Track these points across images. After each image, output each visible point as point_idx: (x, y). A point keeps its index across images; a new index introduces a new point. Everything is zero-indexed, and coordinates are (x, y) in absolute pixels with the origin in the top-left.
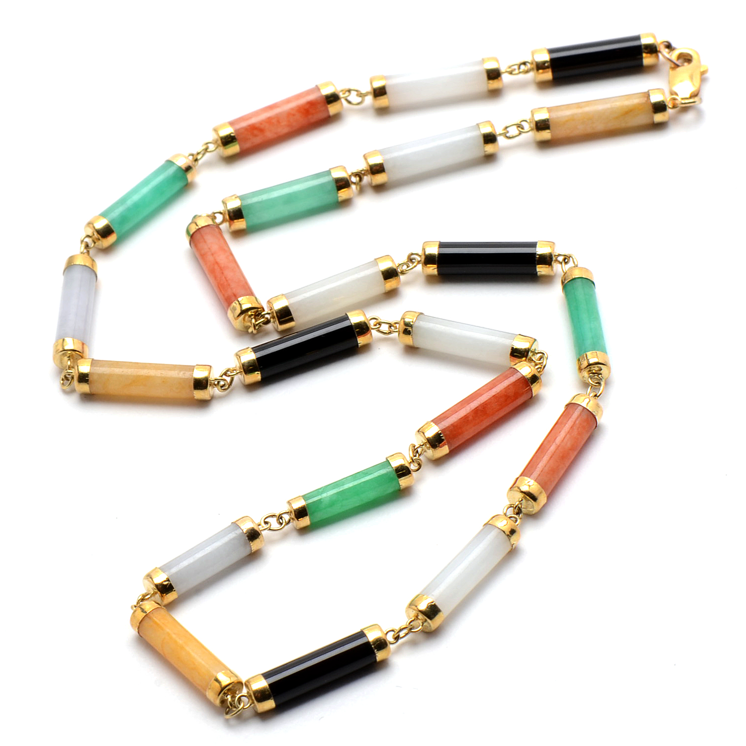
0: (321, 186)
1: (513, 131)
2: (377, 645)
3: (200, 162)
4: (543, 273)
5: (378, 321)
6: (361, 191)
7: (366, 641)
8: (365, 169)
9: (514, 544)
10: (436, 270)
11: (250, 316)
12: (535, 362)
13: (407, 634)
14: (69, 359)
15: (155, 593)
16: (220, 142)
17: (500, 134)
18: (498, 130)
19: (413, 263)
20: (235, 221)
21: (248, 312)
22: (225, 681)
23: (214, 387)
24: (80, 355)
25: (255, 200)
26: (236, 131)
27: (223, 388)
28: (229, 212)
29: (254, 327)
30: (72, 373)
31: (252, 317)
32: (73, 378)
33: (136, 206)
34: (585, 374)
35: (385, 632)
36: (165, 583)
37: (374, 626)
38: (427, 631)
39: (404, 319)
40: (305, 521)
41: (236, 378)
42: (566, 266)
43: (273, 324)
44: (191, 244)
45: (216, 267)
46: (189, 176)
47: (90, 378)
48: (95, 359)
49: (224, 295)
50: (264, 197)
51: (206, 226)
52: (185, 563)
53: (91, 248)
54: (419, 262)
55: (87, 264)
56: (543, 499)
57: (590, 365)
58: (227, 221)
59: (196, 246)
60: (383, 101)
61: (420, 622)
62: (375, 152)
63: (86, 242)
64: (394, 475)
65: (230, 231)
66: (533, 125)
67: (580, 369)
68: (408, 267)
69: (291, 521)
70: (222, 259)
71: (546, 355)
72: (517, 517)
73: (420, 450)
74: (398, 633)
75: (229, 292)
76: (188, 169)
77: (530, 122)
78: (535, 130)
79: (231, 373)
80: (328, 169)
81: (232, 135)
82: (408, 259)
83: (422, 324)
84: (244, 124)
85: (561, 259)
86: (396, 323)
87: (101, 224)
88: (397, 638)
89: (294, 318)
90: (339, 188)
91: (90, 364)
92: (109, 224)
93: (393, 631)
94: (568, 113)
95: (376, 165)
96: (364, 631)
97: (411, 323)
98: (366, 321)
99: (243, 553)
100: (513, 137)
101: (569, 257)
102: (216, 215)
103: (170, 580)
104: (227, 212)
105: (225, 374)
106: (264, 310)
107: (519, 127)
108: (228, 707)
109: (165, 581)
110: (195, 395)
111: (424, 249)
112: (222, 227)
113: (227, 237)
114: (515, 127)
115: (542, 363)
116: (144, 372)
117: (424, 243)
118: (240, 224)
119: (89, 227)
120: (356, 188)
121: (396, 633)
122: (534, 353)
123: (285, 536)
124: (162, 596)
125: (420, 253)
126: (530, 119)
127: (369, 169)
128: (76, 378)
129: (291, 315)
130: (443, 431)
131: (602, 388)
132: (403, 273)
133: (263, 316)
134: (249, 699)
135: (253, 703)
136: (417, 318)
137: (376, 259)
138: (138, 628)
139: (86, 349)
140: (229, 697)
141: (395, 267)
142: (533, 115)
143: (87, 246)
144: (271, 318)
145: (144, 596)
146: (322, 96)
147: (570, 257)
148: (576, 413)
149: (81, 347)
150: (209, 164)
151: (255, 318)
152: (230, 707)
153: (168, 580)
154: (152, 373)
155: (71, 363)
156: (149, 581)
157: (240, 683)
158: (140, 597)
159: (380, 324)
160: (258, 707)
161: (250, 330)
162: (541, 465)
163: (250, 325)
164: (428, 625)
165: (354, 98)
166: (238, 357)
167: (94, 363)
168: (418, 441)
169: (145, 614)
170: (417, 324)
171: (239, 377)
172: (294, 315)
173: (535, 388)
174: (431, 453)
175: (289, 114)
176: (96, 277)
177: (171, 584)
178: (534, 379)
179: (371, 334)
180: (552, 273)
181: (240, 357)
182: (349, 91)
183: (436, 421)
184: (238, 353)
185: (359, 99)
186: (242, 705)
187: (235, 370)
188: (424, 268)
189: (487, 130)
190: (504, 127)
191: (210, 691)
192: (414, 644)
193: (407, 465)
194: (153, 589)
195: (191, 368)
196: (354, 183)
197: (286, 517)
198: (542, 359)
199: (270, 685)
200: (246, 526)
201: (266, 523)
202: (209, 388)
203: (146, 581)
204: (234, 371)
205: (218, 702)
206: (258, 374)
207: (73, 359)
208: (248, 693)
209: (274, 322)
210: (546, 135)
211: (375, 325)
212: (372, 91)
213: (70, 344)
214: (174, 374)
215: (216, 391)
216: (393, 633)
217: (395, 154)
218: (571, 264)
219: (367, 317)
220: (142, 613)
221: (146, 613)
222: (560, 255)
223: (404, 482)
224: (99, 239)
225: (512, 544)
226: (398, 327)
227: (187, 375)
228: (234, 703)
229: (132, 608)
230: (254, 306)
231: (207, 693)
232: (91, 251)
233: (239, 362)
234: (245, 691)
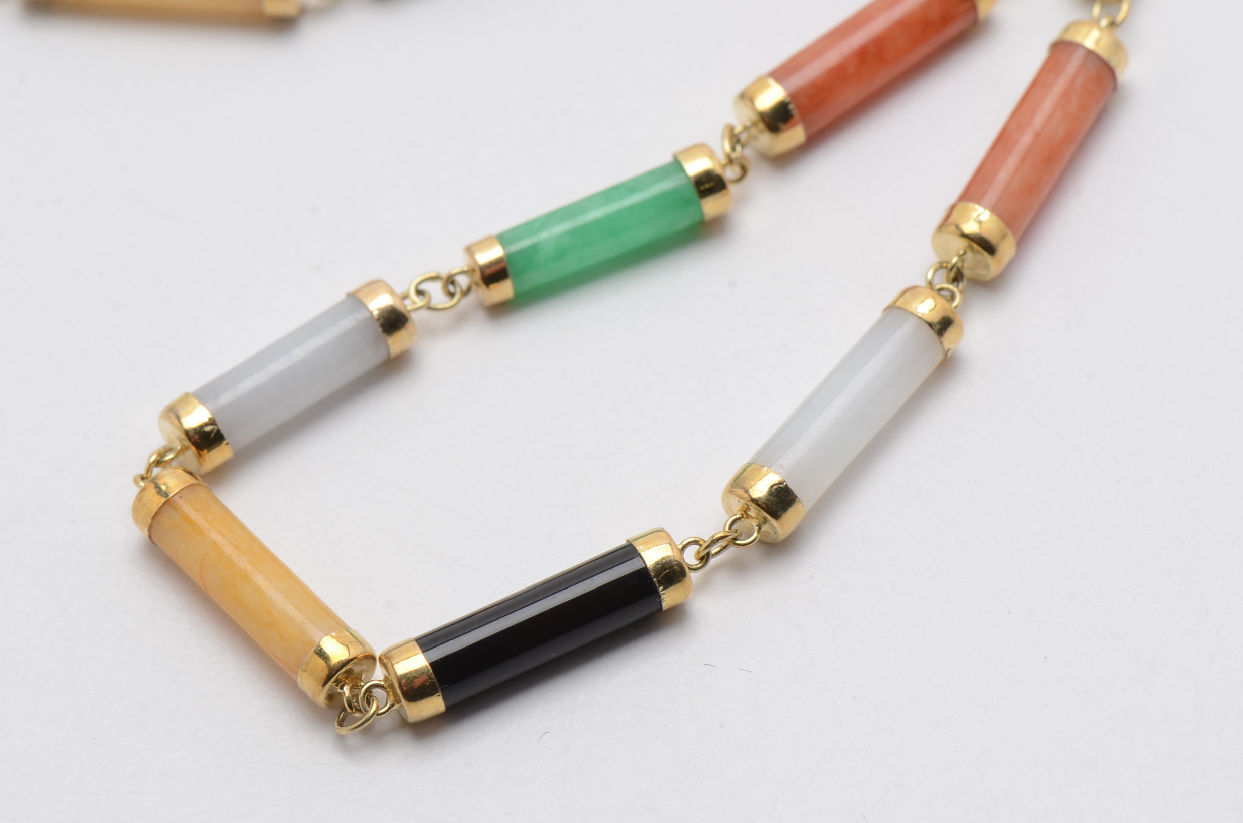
2: (663, 578)
7: (641, 566)
9: (949, 350)
13: (724, 548)
15: (184, 449)
22: (337, 652)
35: (680, 547)
36: (208, 429)
37: (658, 534)
38: (768, 540)
40: (504, 290)
52: (248, 384)
56: (1007, 249)
61: (754, 523)
64: (692, 192)
69: (474, 288)
72: (955, 290)
73: (743, 137)
74: (706, 548)
88: (704, 559)
93: (695, 542)
96: (635, 543)
99: (372, 358)
103: (218, 421)
108: (344, 709)
109: (206, 424)
121: (704, 547)
123: (459, 320)
124: (200, 456)
130: (794, 96)
134: (388, 693)
135: (399, 702)
138: (150, 528)
140: (346, 690)
145: (162, 455)
148: (1074, 64)
152: (349, 710)
153: (212, 422)
156: (172, 423)
157: (371, 658)
158: (153, 458)
160: (408, 712)
162: (1003, 176)
164: (772, 532)
168: (739, 118)
169: (163, 500)
174: (765, 140)
177: (219, 431)
186: (374, 708)
191: (305, 675)
192: (739, 567)
193: (718, 170)
194: (180, 440)
197: (463, 281)
199: (433, 665)
200: (379, 303)
201: (419, 293)
203: (167, 425)
205: (321, 699)
208: (386, 679)
216: (697, 547)
220: (158, 497)
221: (168, 496)
223: (711, 206)
225: (947, 349)
228: (357, 702)
229: (136, 481)
231: (299, 680)
234: (379, 675)
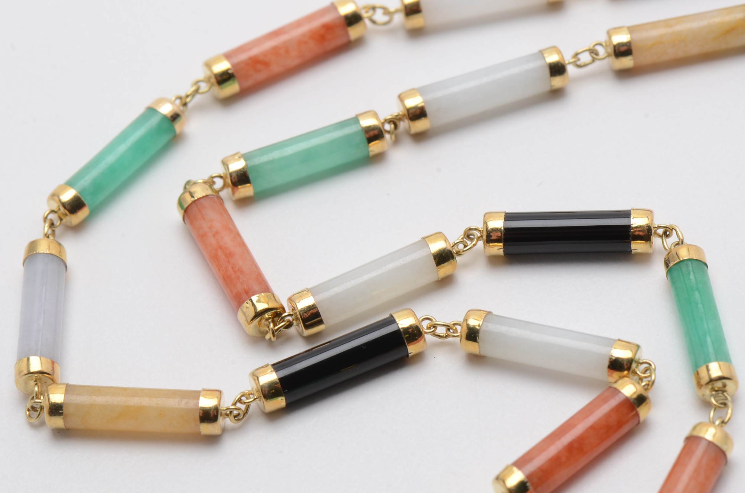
0: (348, 138)
1: (585, 58)
3: (190, 105)
4: (639, 251)
5: (432, 323)
6: (397, 142)
8: (401, 113)
10: (502, 250)
11: (267, 320)
12: (638, 375)
14: (36, 384)
16: (213, 80)
17: (569, 63)
18: (568, 58)
19: (472, 240)
20: (239, 187)
21: (264, 314)
23: (225, 418)
24: (50, 378)
25: (264, 158)
26: (234, 66)
27: (236, 418)
28: (231, 174)
29: (273, 333)
30: (41, 403)
31: (270, 320)
32: (42, 408)
33: (112, 170)
34: (707, 391)
39: (467, 320)
41: (253, 405)
42: (668, 240)
43: (297, 327)
44: (186, 220)
45: (220, 252)
46: (178, 127)
47: (65, 410)
48: (71, 383)
49: (231, 291)
50: (276, 155)
51: (203, 197)
53: (56, 227)
54: (479, 239)
55: (54, 253)
57: (711, 381)
58: (229, 186)
59: (192, 223)
60: (417, 21)
62: (413, 92)
63: (51, 220)
65: (234, 199)
66: (611, 50)
67: (700, 385)
68: (465, 246)
70: (227, 240)
71: (653, 367)
75: (239, 287)
76: (175, 117)
77: (606, 46)
78: (613, 57)
79: (247, 399)
80: (353, 115)
81: (230, 72)
82: (465, 234)
83: (491, 327)
84: (243, 57)
85: (660, 231)
86: (454, 324)
87: (68, 196)
89: (324, 321)
90: (370, 140)
91: (64, 392)
92: (79, 195)
94: (655, 33)
95: (415, 108)
97: (477, 328)
98: (418, 324)
100: (585, 65)
101: (672, 230)
102: (215, 180)
104: (229, 176)
105: (240, 400)
106: (285, 311)
107: (593, 52)
110: (201, 430)
111: (485, 223)
112: (223, 194)
113: (229, 207)
114: (587, 54)
115: (650, 376)
116: (135, 401)
117: (485, 215)
118: (246, 191)
119: (53, 199)
120: (391, 138)
122: (639, 363)
125: (481, 226)
126: (606, 42)
127: (406, 113)
128: (46, 410)
129: (320, 316)
131: (730, 411)
132: (458, 253)
133: (283, 319)
136: (484, 319)
137: (424, 239)
139: (57, 368)
141: (449, 248)
142: (610, 37)
143: (52, 225)
144: (293, 320)
146: (340, 17)
147: (673, 228)
149: (51, 368)
150: (201, 108)
151: (273, 321)
154: (145, 402)
155: (38, 388)
159: (435, 327)
161: (268, 337)
163: (268, 330)
165: (379, 16)
166: (256, 378)
167: (69, 389)
170: (483, 328)
171: (258, 405)
172: (323, 316)
173: (642, 411)
175: (301, 42)
176: (66, 267)
178: (641, 400)
179: (425, 340)
180: (650, 251)
181: (258, 378)
182: (374, 8)
183: (519, 464)
184: (255, 372)
185: (386, 18)
187: (252, 394)
188: (487, 248)
189: (553, 58)
190: (572, 53)
195: (196, 395)
196: (388, 132)
198: (648, 372)
202: (220, 419)
204: (251, 396)
206: (282, 399)
207: (40, 382)
209: (298, 325)
210: (627, 62)
211: (429, 328)
212: (403, 8)
213: (36, 364)
214: (173, 403)
215: (228, 422)
217: (439, 94)
218: (673, 239)
219: (418, 318)
222: (659, 227)
224: (66, 215)
226: (459, 330)
227: (191, 404)
230: (271, 306)
232: (57, 231)
233: (256, 385)
